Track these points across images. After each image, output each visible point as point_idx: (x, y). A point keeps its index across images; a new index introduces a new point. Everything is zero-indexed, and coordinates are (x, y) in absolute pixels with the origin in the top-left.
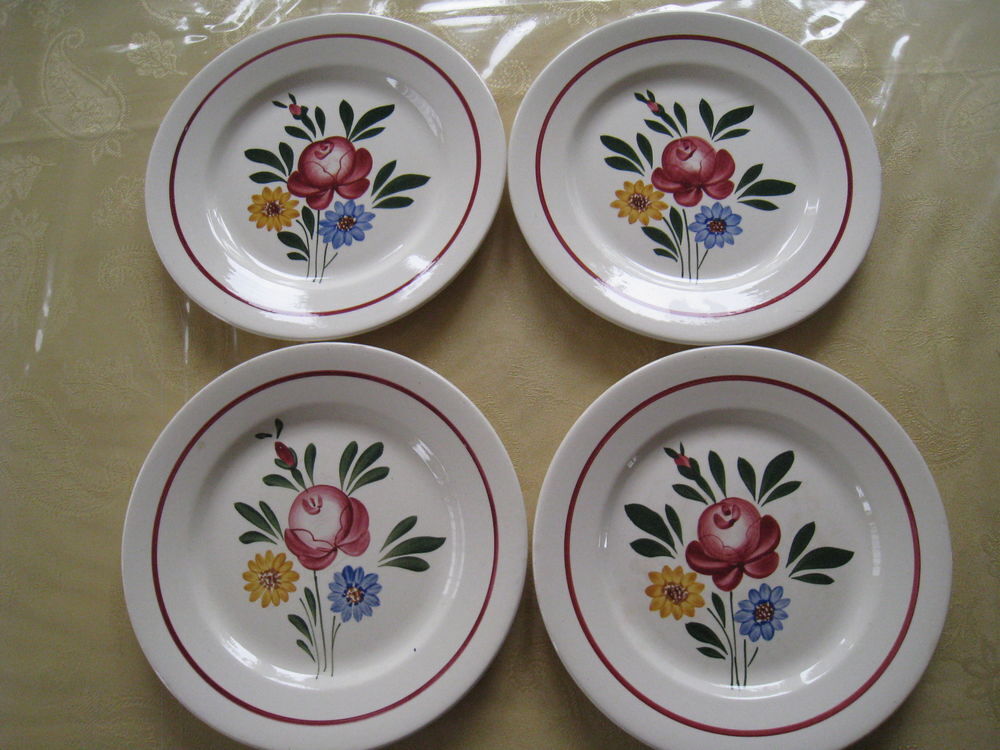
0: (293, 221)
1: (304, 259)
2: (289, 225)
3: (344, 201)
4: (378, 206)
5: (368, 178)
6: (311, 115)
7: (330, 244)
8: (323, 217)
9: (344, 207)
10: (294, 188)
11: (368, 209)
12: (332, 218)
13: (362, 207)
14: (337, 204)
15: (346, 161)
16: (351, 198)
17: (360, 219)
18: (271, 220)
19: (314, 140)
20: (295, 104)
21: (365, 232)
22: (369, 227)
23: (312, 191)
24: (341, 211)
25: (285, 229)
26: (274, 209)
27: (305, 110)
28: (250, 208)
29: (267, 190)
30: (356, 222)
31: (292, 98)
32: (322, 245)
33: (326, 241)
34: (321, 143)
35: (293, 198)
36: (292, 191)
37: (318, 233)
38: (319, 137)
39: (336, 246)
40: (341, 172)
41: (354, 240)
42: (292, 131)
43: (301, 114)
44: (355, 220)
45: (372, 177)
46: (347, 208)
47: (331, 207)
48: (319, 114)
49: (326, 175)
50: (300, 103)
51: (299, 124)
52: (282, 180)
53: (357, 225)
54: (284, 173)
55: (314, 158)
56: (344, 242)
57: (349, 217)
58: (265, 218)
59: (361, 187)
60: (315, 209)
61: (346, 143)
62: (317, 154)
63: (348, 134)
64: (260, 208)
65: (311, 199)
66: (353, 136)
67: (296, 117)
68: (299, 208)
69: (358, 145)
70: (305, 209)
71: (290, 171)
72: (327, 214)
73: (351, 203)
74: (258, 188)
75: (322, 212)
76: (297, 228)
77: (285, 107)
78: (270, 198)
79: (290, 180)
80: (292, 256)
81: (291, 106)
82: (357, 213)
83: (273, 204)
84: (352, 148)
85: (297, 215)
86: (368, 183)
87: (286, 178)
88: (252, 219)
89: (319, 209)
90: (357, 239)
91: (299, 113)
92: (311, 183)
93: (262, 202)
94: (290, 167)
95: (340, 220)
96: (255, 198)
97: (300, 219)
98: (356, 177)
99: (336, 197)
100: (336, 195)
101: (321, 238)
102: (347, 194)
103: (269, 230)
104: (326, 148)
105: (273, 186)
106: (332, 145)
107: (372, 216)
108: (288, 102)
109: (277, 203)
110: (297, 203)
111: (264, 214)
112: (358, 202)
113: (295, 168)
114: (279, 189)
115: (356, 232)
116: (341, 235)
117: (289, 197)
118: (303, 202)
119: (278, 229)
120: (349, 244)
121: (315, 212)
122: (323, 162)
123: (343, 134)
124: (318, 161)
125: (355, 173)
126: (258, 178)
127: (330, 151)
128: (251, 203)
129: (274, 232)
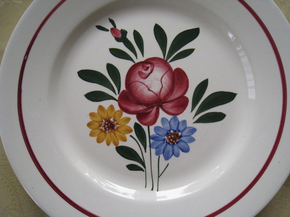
0: (128, 136)
1: (142, 170)
2: (125, 140)
3: (169, 117)
4: (198, 121)
5: (186, 95)
6: (130, 37)
7: (162, 156)
8: (152, 133)
9: (169, 123)
10: (124, 106)
11: (190, 124)
12: (160, 133)
13: (184, 122)
14: (163, 120)
15: (166, 80)
16: (175, 115)
17: (185, 133)
18: (108, 135)
19: (137, 61)
20: (115, 26)
21: (189, 144)
22: (193, 140)
23: (141, 108)
24: (167, 127)
25: (121, 144)
26: (110, 126)
27: (124, 33)
28: (89, 125)
29: (101, 108)
30: (181, 136)
31: (112, 22)
32: (155, 158)
33: (157, 154)
34: (142, 64)
35: (125, 115)
36: (124, 109)
37: (150, 146)
38: (140, 59)
39: (167, 158)
40: (163, 91)
41: (180, 151)
42: (115, 52)
43: (121, 36)
44: (180, 134)
45: (190, 95)
46: (172, 123)
47: (159, 123)
48: (137, 36)
49: (151, 93)
50: (119, 27)
51: (121, 46)
52: (113, 98)
53: (182, 139)
54: (114, 92)
55: (138, 78)
56: (173, 153)
57: (175, 131)
58: (103, 134)
59: (182, 104)
60: (145, 124)
61: (164, 63)
62: (140, 73)
63: (164, 56)
64: (97, 124)
65: (141, 116)
66: (169, 56)
67: (118, 40)
68: (131, 125)
69: (175, 65)
70: (136, 126)
71: (119, 90)
72: (156, 129)
73: (175, 119)
74: (94, 106)
75: (152, 128)
76: (132, 143)
77: (107, 30)
78: (105, 116)
79: (119, 97)
80: (131, 167)
81: (112, 29)
82: (181, 128)
83: (108, 121)
84: (170, 68)
85: (131, 131)
86: (187, 100)
87: (117, 97)
88: (92, 135)
89: (148, 125)
90: (183, 151)
91: (120, 36)
92: (139, 102)
93: (99, 119)
94: (119, 87)
95: (167, 134)
96: (92, 115)
97: (133, 134)
98: (176, 95)
99: (162, 114)
100: (161, 111)
101: (153, 151)
102: (171, 111)
103: (108, 144)
104: (148, 68)
105: (106, 104)
106: (153, 65)
107: (194, 130)
108: (109, 26)
109: (112, 120)
110: (128, 119)
111: (101, 130)
112: (180, 117)
113: (123, 88)
114: (112, 107)
115: (182, 144)
116: (169, 147)
117: (121, 115)
118: (134, 119)
119: (115, 144)
120: (177, 156)
121: (145, 128)
122: (147, 81)
123: (160, 55)
124: (142, 80)
125: (175, 92)
126: (93, 96)
127: (151, 72)
128: (89, 120)
129: (113, 147)
